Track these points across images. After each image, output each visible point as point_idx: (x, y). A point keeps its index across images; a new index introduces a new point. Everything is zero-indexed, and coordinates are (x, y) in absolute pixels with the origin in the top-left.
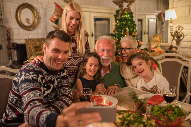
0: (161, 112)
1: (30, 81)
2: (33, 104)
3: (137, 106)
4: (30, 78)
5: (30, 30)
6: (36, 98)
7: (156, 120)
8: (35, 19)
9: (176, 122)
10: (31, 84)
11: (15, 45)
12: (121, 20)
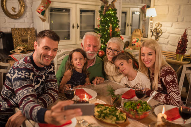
0: (132, 107)
1: (23, 79)
2: (27, 100)
3: (113, 100)
4: (23, 76)
5: (16, 19)
6: (29, 94)
7: (127, 113)
8: (21, 7)
9: (142, 116)
10: (24, 82)
11: (1, 34)
12: (105, 16)
